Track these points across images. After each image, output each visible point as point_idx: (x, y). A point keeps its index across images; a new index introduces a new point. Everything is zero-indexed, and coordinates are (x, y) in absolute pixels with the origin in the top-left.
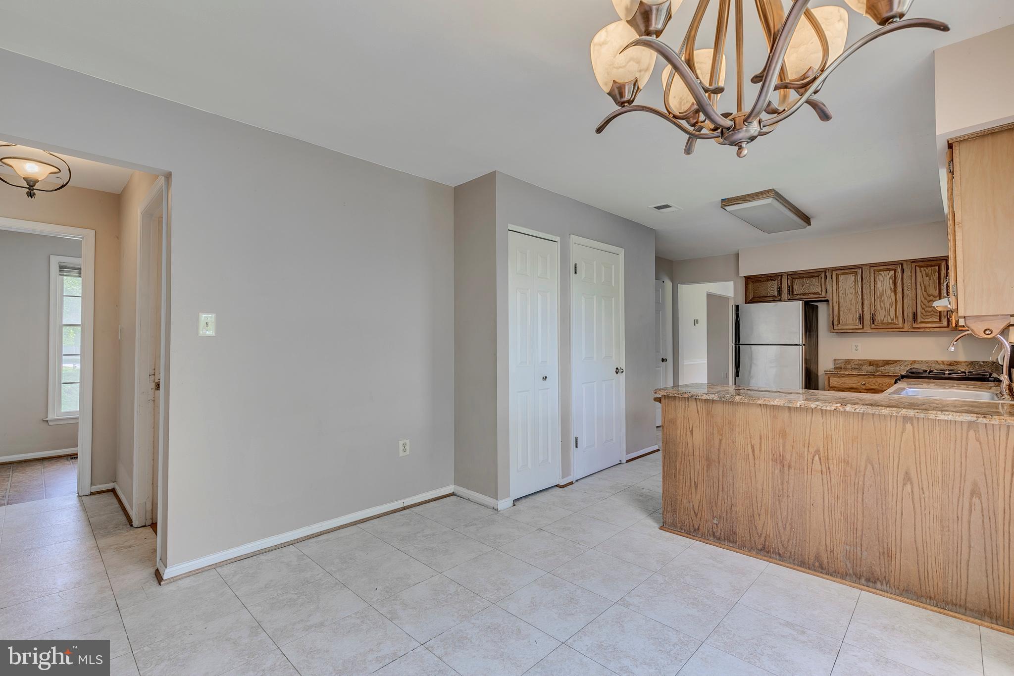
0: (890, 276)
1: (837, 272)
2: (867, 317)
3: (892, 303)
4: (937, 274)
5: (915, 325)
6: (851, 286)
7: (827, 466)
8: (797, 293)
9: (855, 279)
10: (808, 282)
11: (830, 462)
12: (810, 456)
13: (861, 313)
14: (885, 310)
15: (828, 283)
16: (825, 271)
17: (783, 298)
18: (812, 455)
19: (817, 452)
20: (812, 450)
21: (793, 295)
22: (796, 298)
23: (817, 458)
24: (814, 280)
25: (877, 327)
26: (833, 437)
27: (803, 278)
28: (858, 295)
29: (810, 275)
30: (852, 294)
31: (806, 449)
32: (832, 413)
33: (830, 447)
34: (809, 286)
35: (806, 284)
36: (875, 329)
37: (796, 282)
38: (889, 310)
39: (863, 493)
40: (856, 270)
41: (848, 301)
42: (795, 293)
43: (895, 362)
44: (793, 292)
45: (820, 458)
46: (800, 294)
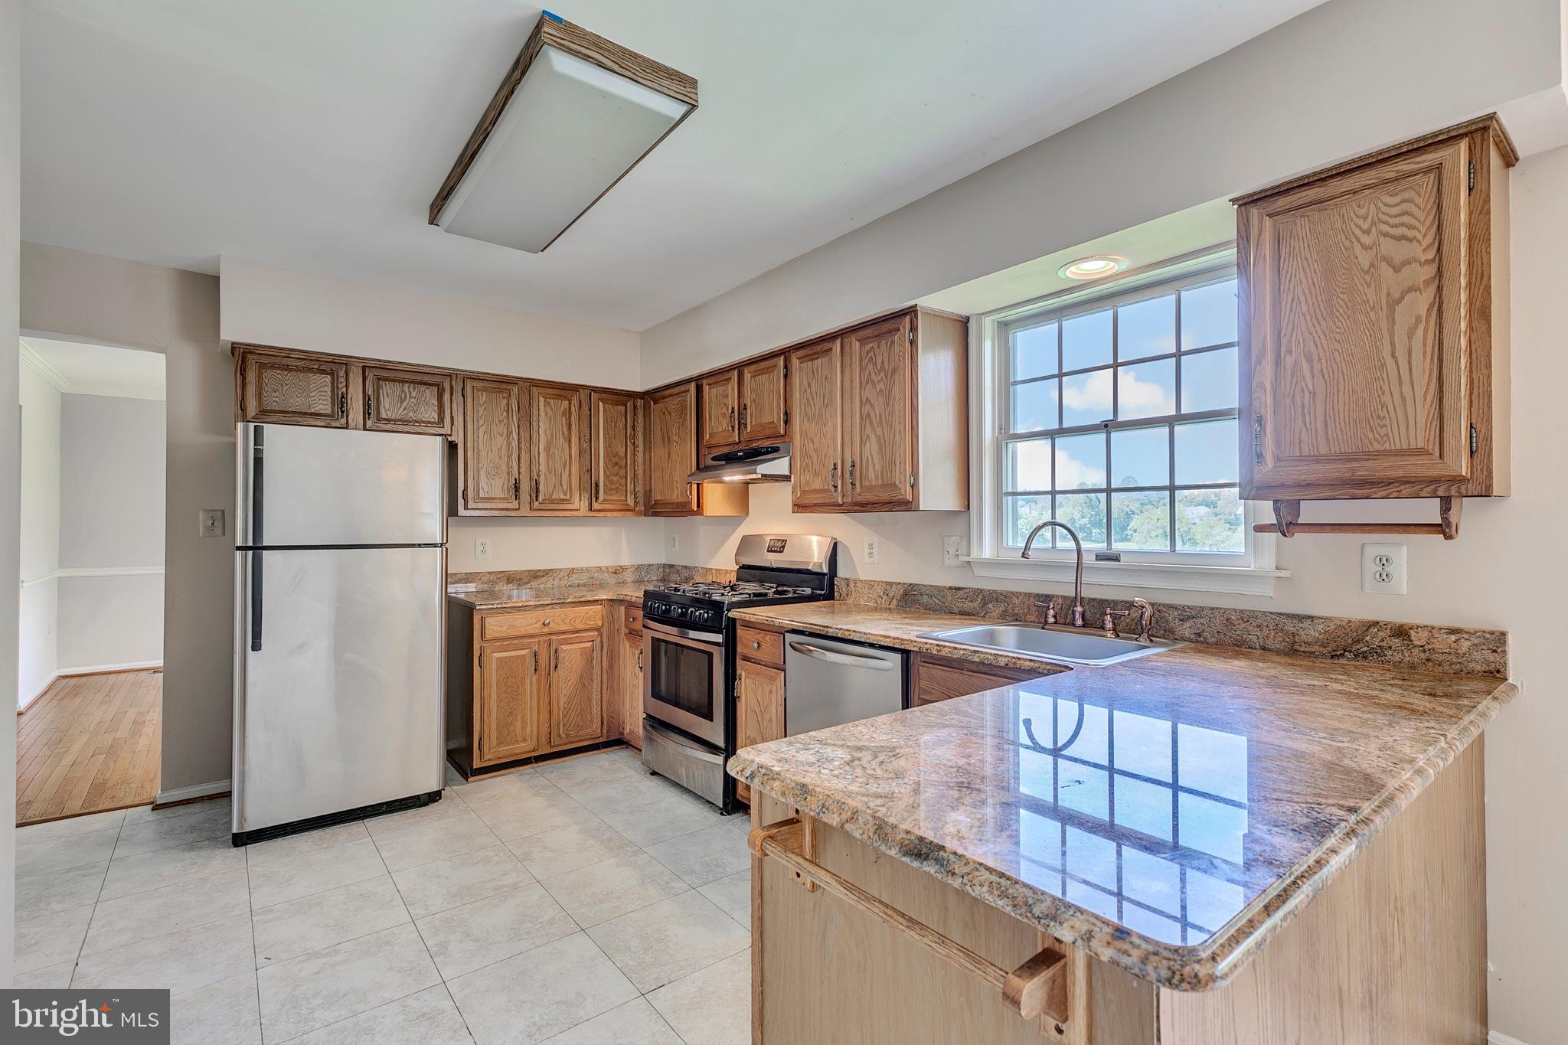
0: (562, 410)
1: (475, 383)
2: (525, 487)
3: (566, 463)
4: (623, 419)
5: (596, 506)
6: (501, 418)
8: (390, 415)
9: (508, 404)
10: (414, 394)
13: (517, 477)
14: (555, 475)
15: (454, 406)
16: (451, 375)
17: (352, 424)
21: (379, 419)
22: (387, 427)
24: (428, 391)
25: (543, 507)
27: (403, 381)
28: (513, 439)
29: (419, 378)
30: (501, 435)
34: (418, 404)
35: (411, 397)
36: (539, 510)
37: (387, 388)
38: (561, 475)
40: (510, 387)
41: (494, 449)
42: (384, 416)
43: (546, 573)
44: (378, 412)
46: (396, 420)
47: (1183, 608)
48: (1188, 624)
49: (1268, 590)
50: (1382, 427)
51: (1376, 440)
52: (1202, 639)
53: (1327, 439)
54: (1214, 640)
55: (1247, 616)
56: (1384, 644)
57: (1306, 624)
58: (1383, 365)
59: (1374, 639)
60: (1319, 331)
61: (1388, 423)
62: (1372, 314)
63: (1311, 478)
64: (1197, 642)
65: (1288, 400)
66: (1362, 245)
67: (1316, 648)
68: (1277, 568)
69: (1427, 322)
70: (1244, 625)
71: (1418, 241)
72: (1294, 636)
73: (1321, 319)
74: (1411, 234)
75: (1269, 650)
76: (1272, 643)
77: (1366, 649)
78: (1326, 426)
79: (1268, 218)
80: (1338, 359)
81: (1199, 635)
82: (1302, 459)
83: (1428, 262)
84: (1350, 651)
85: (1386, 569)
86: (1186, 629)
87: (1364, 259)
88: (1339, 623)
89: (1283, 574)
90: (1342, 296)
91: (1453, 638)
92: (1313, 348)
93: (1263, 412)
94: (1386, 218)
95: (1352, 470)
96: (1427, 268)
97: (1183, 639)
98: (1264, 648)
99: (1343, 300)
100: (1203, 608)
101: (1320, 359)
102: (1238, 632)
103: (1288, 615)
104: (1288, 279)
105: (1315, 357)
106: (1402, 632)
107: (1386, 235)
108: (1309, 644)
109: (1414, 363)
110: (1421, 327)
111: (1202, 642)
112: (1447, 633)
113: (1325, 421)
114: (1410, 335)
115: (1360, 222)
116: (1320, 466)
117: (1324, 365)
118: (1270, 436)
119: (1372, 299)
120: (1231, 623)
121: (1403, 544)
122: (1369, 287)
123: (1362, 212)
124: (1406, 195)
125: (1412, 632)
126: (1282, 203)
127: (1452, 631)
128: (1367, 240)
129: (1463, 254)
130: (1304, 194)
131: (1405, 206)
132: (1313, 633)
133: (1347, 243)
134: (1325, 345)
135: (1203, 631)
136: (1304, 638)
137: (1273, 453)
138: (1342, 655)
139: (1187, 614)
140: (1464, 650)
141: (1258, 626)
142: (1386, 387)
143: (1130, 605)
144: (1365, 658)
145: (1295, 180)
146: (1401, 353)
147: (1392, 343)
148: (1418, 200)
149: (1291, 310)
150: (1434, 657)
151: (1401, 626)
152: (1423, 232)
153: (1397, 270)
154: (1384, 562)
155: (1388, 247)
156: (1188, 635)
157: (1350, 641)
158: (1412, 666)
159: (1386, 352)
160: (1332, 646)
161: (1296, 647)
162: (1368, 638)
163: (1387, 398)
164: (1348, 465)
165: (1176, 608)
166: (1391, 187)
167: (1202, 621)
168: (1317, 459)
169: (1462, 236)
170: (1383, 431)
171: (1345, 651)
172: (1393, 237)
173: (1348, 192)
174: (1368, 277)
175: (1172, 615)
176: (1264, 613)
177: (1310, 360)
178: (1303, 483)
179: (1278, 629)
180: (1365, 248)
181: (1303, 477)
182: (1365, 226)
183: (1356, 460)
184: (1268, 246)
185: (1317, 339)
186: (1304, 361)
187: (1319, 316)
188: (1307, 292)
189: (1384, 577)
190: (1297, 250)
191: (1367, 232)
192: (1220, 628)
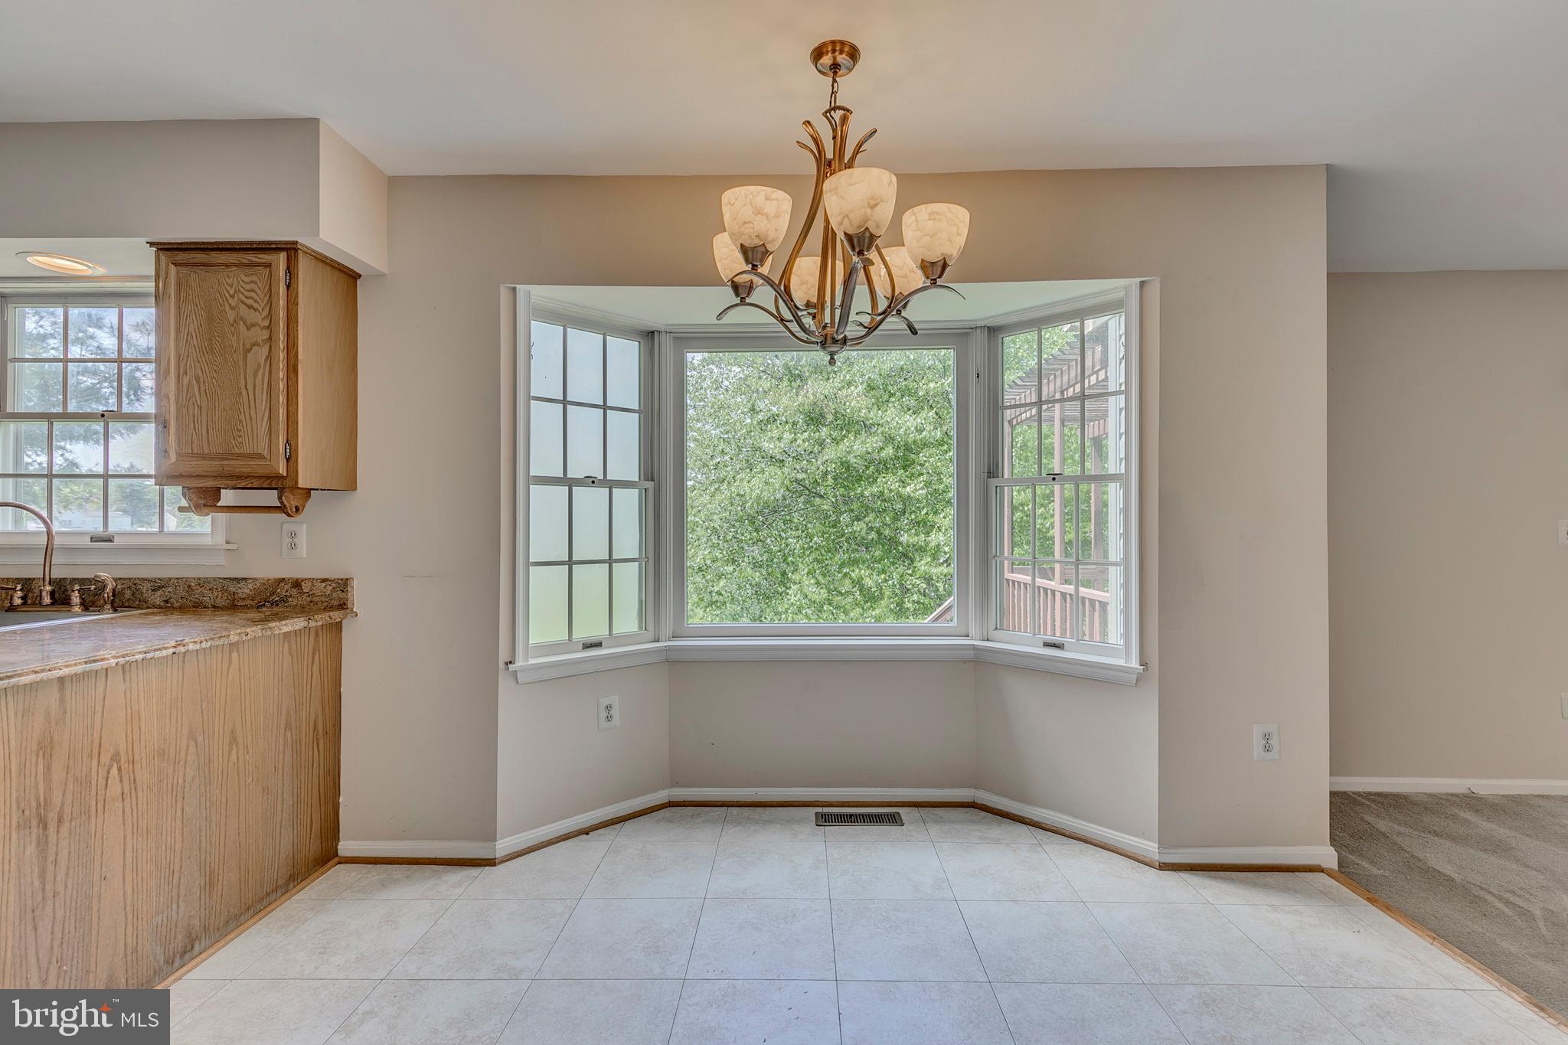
7: (132, 778)
11: (137, 766)
12: (102, 773)
18: (106, 769)
19: (116, 757)
20: (106, 759)
23: (114, 771)
26: (142, 712)
31: (95, 762)
32: (140, 666)
33: (136, 737)
39: (184, 798)
45: (120, 769)
47: (154, 581)
48: (159, 593)
49: (222, 560)
50: (240, 436)
51: (236, 446)
52: (169, 605)
53: (209, 442)
54: (178, 605)
55: (202, 582)
56: (288, 594)
57: (242, 584)
58: (240, 393)
59: (282, 590)
60: (204, 361)
61: (243, 434)
62: (235, 356)
63: (200, 471)
64: (166, 607)
65: (185, 410)
66: (230, 305)
67: (248, 602)
68: (227, 543)
69: (264, 369)
70: (201, 589)
71: (259, 312)
72: (234, 595)
73: (205, 353)
74: (256, 305)
75: (218, 607)
76: (220, 602)
77: (277, 599)
78: (208, 433)
79: (173, 266)
80: (215, 383)
81: (167, 601)
82: (194, 456)
83: (264, 327)
84: (269, 602)
85: (295, 540)
86: (157, 598)
87: (231, 315)
88: (262, 581)
89: (230, 546)
90: (217, 338)
91: (324, 585)
92: (200, 374)
93: (167, 418)
94: (243, 290)
95: (222, 466)
96: (264, 331)
97: (154, 607)
98: (214, 607)
99: (218, 342)
100: (170, 579)
101: (204, 382)
102: (197, 596)
103: (230, 579)
104: (185, 317)
105: (201, 380)
106: (297, 584)
107: (243, 302)
108: (244, 599)
109: (256, 394)
110: (261, 371)
111: (169, 608)
112: (321, 582)
113: (207, 428)
114: (255, 376)
115: (229, 288)
116: (204, 462)
117: (207, 387)
118: (173, 437)
119: (235, 345)
120: (191, 589)
121: (303, 523)
122: (233, 336)
123: (230, 281)
124: (255, 278)
125: (303, 583)
126: (181, 257)
127: (324, 580)
128: (233, 302)
129: (281, 327)
130: (195, 256)
131: (253, 286)
132: (246, 591)
133: (221, 301)
134: (207, 372)
135: (170, 598)
136: (241, 595)
137: (176, 451)
138: (264, 605)
139: (158, 585)
140: (329, 592)
141: (210, 589)
142: (242, 409)
143: (94, 580)
144: (277, 605)
145: (193, 243)
146: (250, 386)
147: (246, 379)
148: (260, 285)
149: (187, 342)
150: (316, 599)
151: (297, 579)
152: (262, 307)
153: (248, 329)
154: (293, 535)
155: (244, 311)
156: (158, 603)
157: (268, 594)
158: (303, 607)
159: (242, 385)
160: (258, 598)
161: (236, 603)
162: (279, 591)
163: (242, 417)
164: (221, 463)
165: (149, 580)
166: (247, 270)
167: (170, 589)
168: (203, 457)
169: (281, 316)
170: (240, 440)
171: (266, 602)
172: (246, 305)
173: (222, 264)
174: (233, 329)
175: (145, 588)
176: (214, 579)
177: (198, 382)
178: (194, 474)
179: (224, 590)
180: (232, 308)
181: (193, 470)
182: (232, 293)
183: (227, 459)
184: (173, 287)
185: (203, 367)
186: (194, 382)
187: (204, 350)
188: (197, 330)
189: (293, 546)
190: (191, 297)
191: (232, 297)
192: (184, 594)
